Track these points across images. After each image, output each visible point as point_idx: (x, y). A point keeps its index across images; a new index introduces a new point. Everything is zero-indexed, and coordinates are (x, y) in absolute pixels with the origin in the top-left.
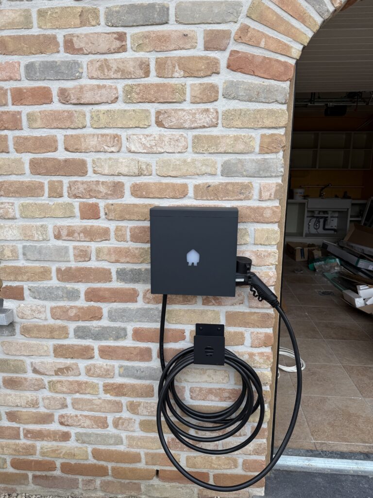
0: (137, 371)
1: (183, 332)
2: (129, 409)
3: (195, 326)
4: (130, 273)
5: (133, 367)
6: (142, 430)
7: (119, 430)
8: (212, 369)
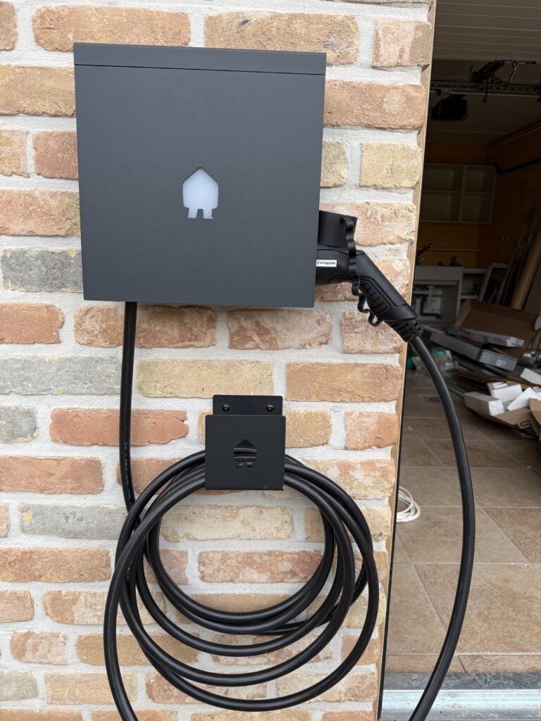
0: (67, 518)
1: (181, 417)
2: (49, 611)
3: (211, 401)
4: (39, 262)
5: (56, 508)
6: (83, 661)
7: (26, 662)
8: (252, 506)
